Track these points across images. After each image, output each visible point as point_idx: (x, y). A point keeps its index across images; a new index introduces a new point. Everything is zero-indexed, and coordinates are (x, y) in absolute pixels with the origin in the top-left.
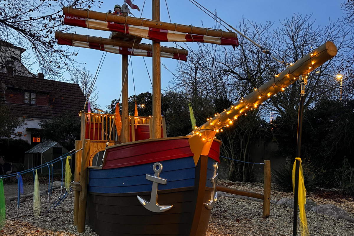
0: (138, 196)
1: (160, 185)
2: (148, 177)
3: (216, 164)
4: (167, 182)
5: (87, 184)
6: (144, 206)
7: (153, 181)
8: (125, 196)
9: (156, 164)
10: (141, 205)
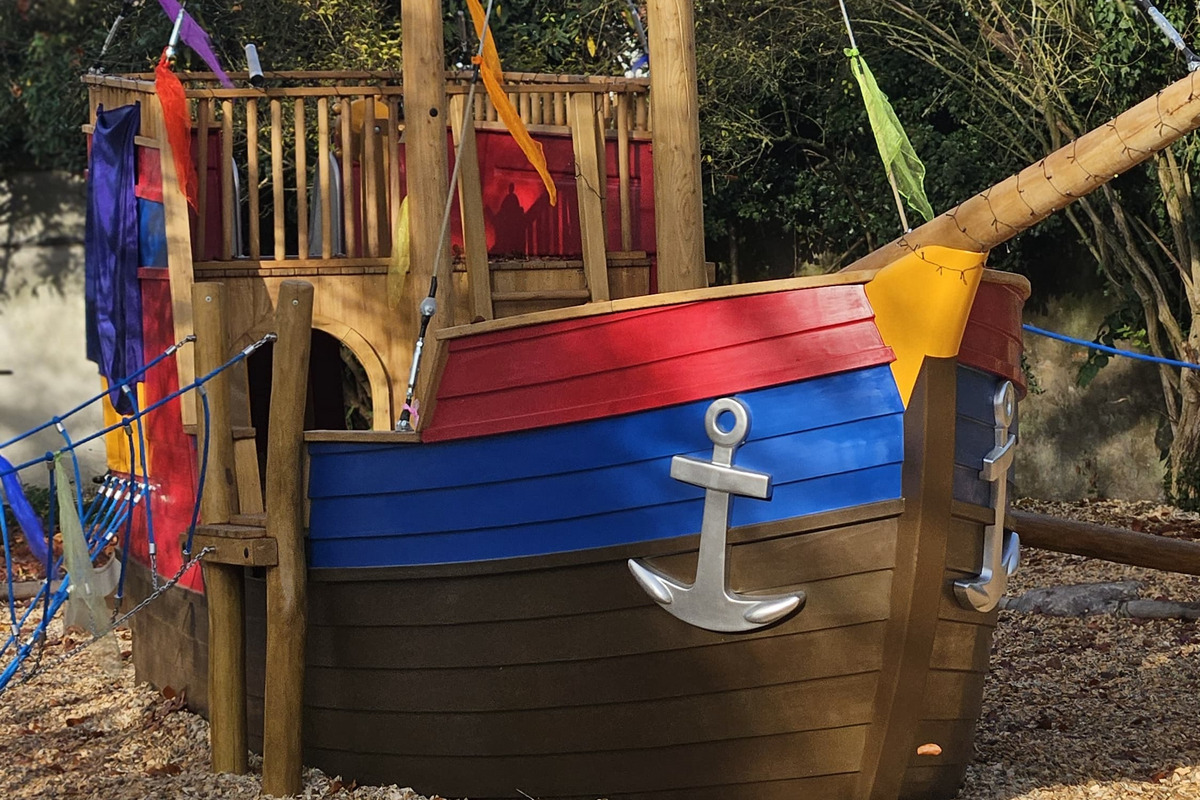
0: (632, 562)
1: (738, 500)
2: (682, 467)
3: (999, 390)
4: (771, 486)
5: (305, 529)
6: (664, 606)
7: (706, 485)
8: (562, 568)
9: (719, 405)
10: (651, 603)
